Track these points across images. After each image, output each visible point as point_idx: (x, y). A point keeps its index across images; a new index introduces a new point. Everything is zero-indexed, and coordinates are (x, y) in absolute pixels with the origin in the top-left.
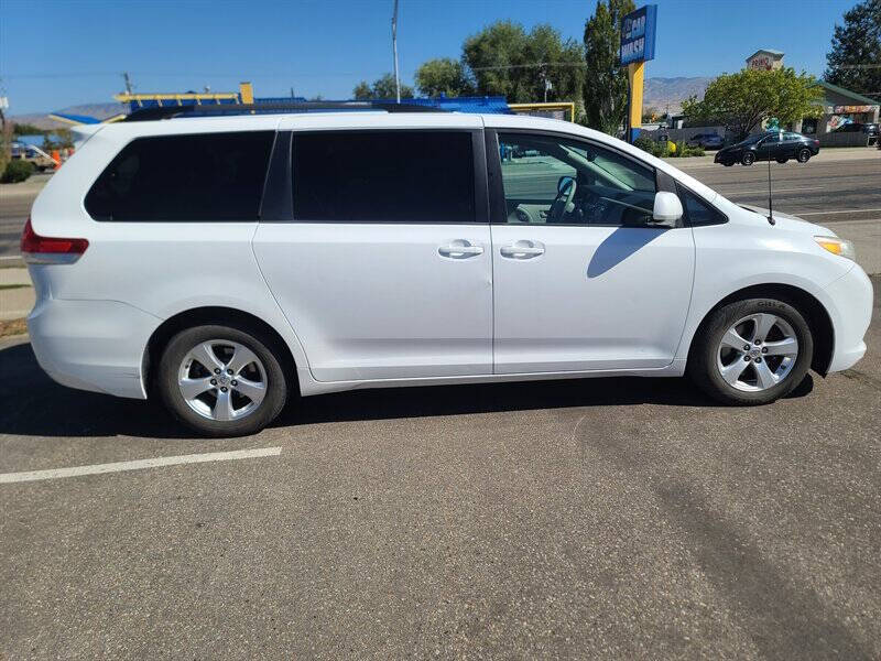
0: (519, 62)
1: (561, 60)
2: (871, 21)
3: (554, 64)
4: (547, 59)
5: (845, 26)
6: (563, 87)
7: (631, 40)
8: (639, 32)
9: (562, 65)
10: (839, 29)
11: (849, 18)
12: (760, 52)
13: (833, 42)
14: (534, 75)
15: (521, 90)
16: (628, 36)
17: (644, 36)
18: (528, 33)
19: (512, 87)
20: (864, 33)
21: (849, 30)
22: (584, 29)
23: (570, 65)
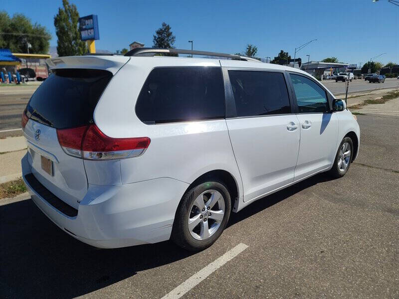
0: (8, 31)
1: (33, 33)
2: (165, 35)
3: (30, 35)
4: (25, 32)
5: (157, 36)
6: (37, 47)
7: (85, 29)
8: (90, 26)
9: (34, 35)
10: (155, 37)
11: (158, 33)
12: (135, 42)
13: (154, 42)
14: (18, 39)
15: (12, 46)
16: (84, 27)
17: (92, 28)
18: (11, 17)
19: (6, 44)
20: (164, 39)
21: (159, 38)
22: (54, 20)
23: (38, 36)
